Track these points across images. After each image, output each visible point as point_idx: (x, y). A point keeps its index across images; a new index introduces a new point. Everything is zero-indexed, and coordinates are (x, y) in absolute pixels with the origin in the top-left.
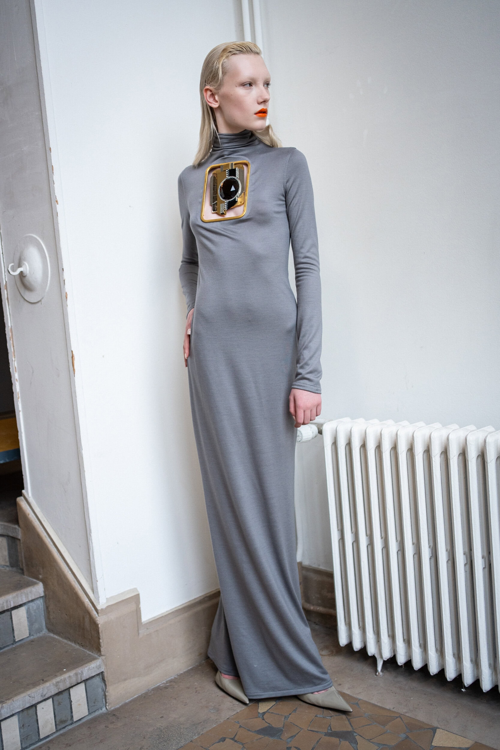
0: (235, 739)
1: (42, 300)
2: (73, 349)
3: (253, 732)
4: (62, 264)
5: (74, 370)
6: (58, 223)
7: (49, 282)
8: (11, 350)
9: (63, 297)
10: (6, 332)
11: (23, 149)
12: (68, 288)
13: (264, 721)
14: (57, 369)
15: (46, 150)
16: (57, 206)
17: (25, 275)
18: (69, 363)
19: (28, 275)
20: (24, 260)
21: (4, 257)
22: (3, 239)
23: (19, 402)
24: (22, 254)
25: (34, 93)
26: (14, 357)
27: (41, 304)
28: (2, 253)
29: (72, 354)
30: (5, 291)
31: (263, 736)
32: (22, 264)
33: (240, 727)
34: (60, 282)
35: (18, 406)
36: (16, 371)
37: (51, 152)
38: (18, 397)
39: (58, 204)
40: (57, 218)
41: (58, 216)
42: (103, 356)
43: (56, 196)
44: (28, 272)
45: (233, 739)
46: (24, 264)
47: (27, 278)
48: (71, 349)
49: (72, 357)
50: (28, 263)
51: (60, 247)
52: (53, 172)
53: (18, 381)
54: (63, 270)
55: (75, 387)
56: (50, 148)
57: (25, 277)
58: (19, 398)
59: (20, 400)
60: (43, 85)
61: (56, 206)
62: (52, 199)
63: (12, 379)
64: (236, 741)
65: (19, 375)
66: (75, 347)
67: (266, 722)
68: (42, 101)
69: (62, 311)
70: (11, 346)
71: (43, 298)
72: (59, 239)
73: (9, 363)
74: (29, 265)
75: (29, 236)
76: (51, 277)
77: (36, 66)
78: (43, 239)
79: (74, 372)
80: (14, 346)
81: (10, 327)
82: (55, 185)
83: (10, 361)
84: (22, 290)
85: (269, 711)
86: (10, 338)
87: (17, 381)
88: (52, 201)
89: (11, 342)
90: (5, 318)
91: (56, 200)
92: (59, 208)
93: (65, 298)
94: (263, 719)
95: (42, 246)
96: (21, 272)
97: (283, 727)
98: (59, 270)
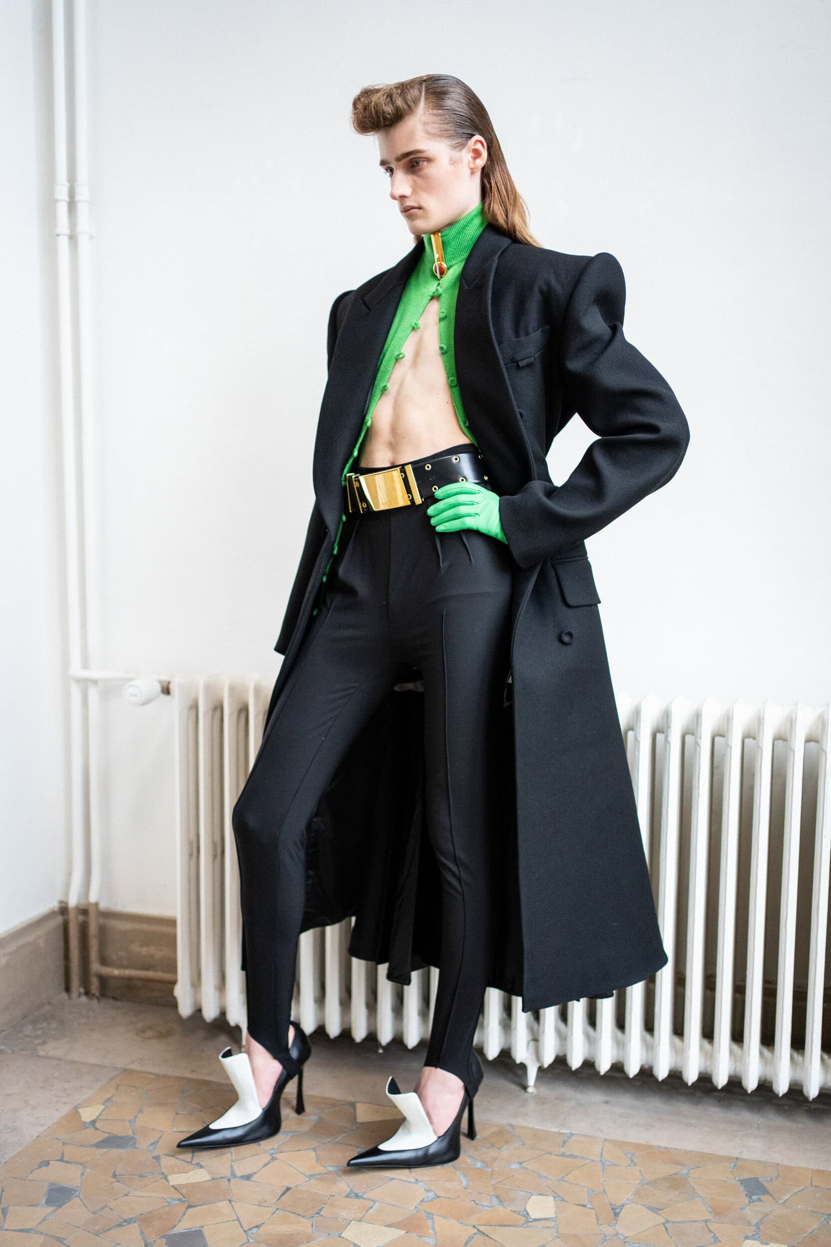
0: (65, 1160)
3: (88, 1147)
13: (97, 1131)
31: (108, 1149)
33: (64, 1144)
45: (61, 1160)
64: (67, 1162)
67: (102, 1132)
85: (99, 1118)
94: (97, 1129)
97: (134, 1134)
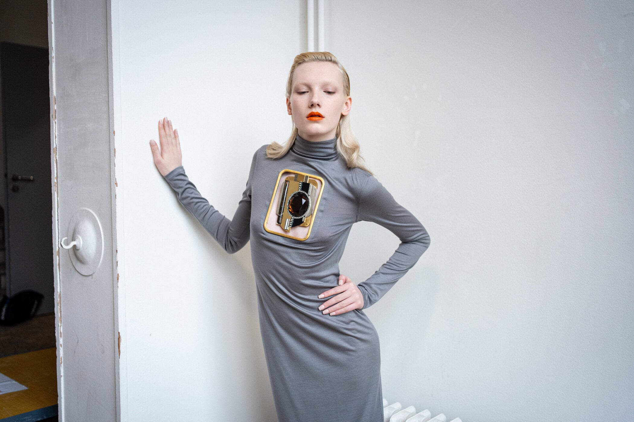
1: (94, 275)
2: (120, 331)
4: (116, 246)
5: (119, 351)
6: (115, 205)
7: (101, 259)
8: (58, 315)
9: (114, 278)
10: (55, 297)
11: (87, 126)
12: (120, 270)
14: (102, 346)
15: (110, 133)
16: (116, 188)
17: (78, 249)
18: (114, 343)
19: (81, 249)
20: (79, 233)
21: (59, 223)
22: (59, 207)
23: (61, 368)
24: (77, 225)
25: (102, 75)
26: (60, 322)
27: (92, 278)
28: (58, 220)
29: (118, 336)
30: (57, 257)
32: (76, 237)
34: (113, 263)
35: (60, 371)
36: (61, 336)
37: (114, 135)
38: (61, 361)
39: (117, 186)
40: (115, 200)
41: (116, 198)
42: (150, 335)
43: (116, 179)
44: (81, 246)
46: (78, 237)
47: (79, 251)
48: (118, 331)
49: (119, 338)
50: (82, 238)
51: (115, 228)
52: (115, 155)
53: (62, 347)
54: (117, 252)
55: (119, 369)
56: (114, 132)
57: (78, 250)
58: (61, 364)
59: (62, 365)
60: (112, 70)
61: (114, 188)
62: (112, 180)
63: (57, 344)
65: (64, 341)
66: (122, 329)
68: (110, 85)
69: (112, 291)
70: (58, 311)
71: (94, 273)
72: (116, 221)
73: (55, 328)
74: (82, 240)
75: (86, 210)
76: (104, 255)
77: (107, 51)
78: (99, 216)
79: (119, 354)
80: (61, 311)
81: (59, 293)
82: (116, 168)
83: (56, 326)
84: (74, 260)
86: (58, 303)
87: (61, 345)
88: (112, 183)
89: (59, 307)
90: (55, 283)
91: (116, 182)
92: (118, 191)
93: (117, 279)
95: (98, 223)
96: (75, 246)
98: (112, 251)
